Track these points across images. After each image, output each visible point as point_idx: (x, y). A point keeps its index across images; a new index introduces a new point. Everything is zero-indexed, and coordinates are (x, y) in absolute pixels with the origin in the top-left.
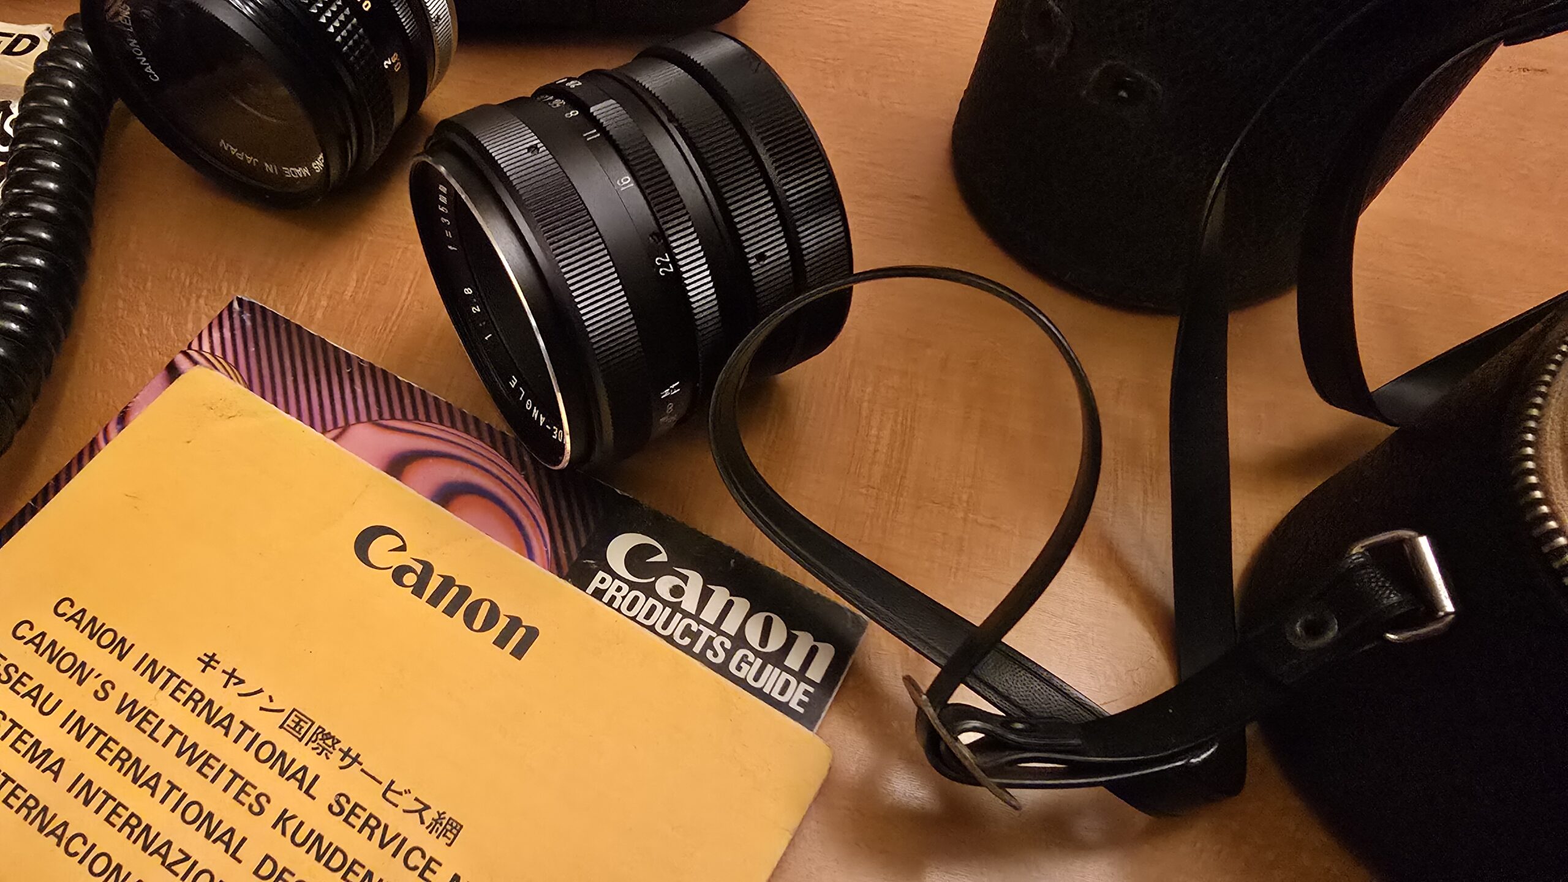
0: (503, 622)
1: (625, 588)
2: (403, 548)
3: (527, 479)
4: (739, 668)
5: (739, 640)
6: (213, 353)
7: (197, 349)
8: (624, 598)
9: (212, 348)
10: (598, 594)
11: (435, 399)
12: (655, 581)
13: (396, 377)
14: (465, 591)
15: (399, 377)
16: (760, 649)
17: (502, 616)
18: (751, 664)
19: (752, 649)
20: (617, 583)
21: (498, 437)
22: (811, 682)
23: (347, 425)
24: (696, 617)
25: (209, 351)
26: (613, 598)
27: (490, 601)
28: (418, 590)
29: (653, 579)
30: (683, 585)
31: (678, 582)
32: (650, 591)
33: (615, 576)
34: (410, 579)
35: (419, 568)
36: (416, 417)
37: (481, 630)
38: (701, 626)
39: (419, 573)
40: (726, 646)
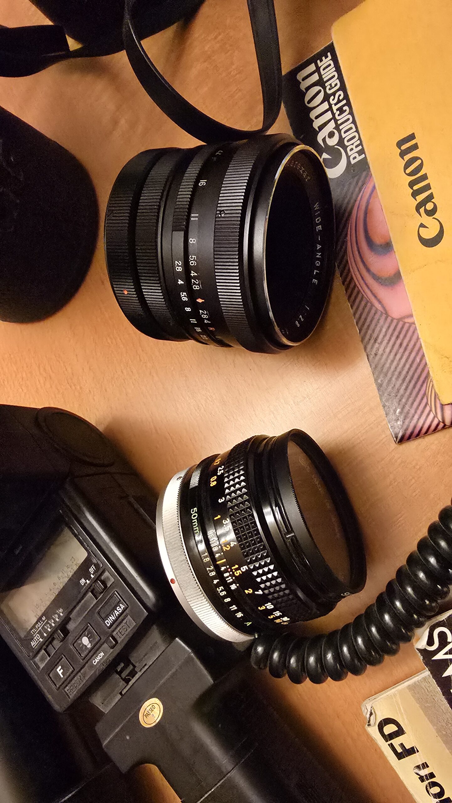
0: (407, 157)
1: (348, 149)
2: (422, 226)
3: (346, 235)
4: (336, 85)
5: (326, 98)
6: (431, 410)
7: (436, 418)
8: (353, 144)
9: (428, 414)
10: (361, 152)
11: (352, 307)
12: (336, 145)
13: (360, 333)
14: (411, 184)
15: (358, 332)
16: (322, 90)
17: (406, 161)
18: (331, 85)
19: (325, 92)
20: (350, 153)
21: (341, 266)
22: (316, 65)
23: (399, 320)
24: (334, 117)
25: (431, 413)
26: (356, 147)
27: (405, 172)
28: (430, 198)
29: (336, 147)
30: (327, 137)
31: (328, 140)
32: (341, 142)
33: (348, 157)
34: (430, 206)
35: (422, 210)
36: (367, 302)
37: (419, 158)
38: (335, 112)
39: (424, 207)
40: (333, 98)
